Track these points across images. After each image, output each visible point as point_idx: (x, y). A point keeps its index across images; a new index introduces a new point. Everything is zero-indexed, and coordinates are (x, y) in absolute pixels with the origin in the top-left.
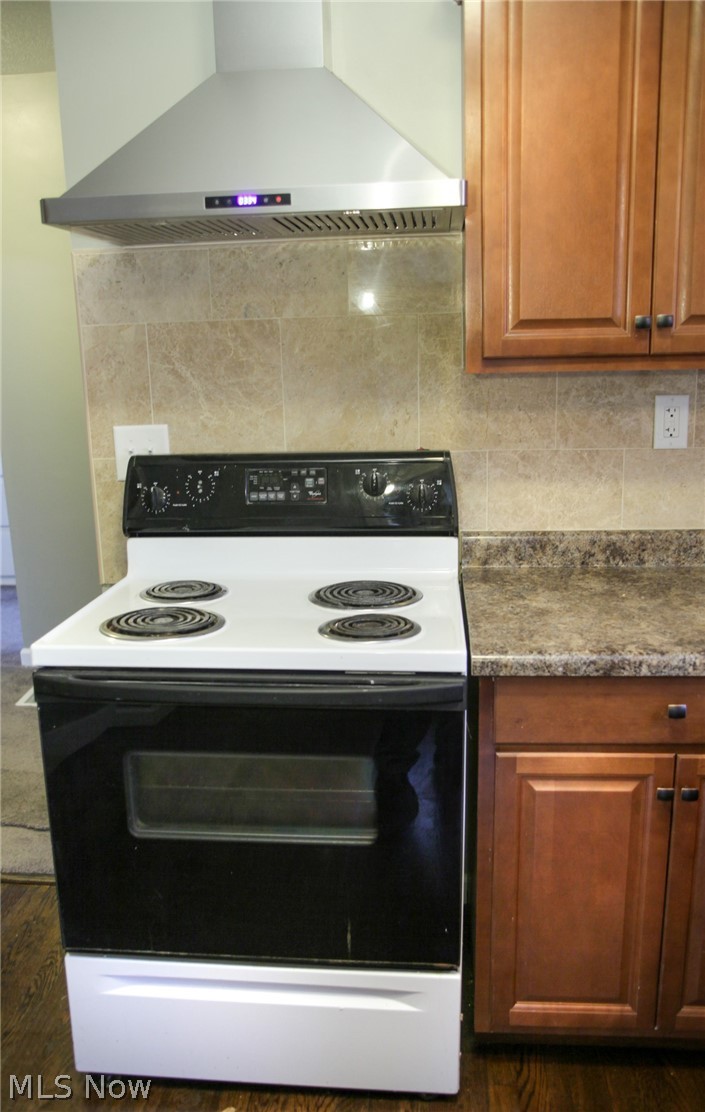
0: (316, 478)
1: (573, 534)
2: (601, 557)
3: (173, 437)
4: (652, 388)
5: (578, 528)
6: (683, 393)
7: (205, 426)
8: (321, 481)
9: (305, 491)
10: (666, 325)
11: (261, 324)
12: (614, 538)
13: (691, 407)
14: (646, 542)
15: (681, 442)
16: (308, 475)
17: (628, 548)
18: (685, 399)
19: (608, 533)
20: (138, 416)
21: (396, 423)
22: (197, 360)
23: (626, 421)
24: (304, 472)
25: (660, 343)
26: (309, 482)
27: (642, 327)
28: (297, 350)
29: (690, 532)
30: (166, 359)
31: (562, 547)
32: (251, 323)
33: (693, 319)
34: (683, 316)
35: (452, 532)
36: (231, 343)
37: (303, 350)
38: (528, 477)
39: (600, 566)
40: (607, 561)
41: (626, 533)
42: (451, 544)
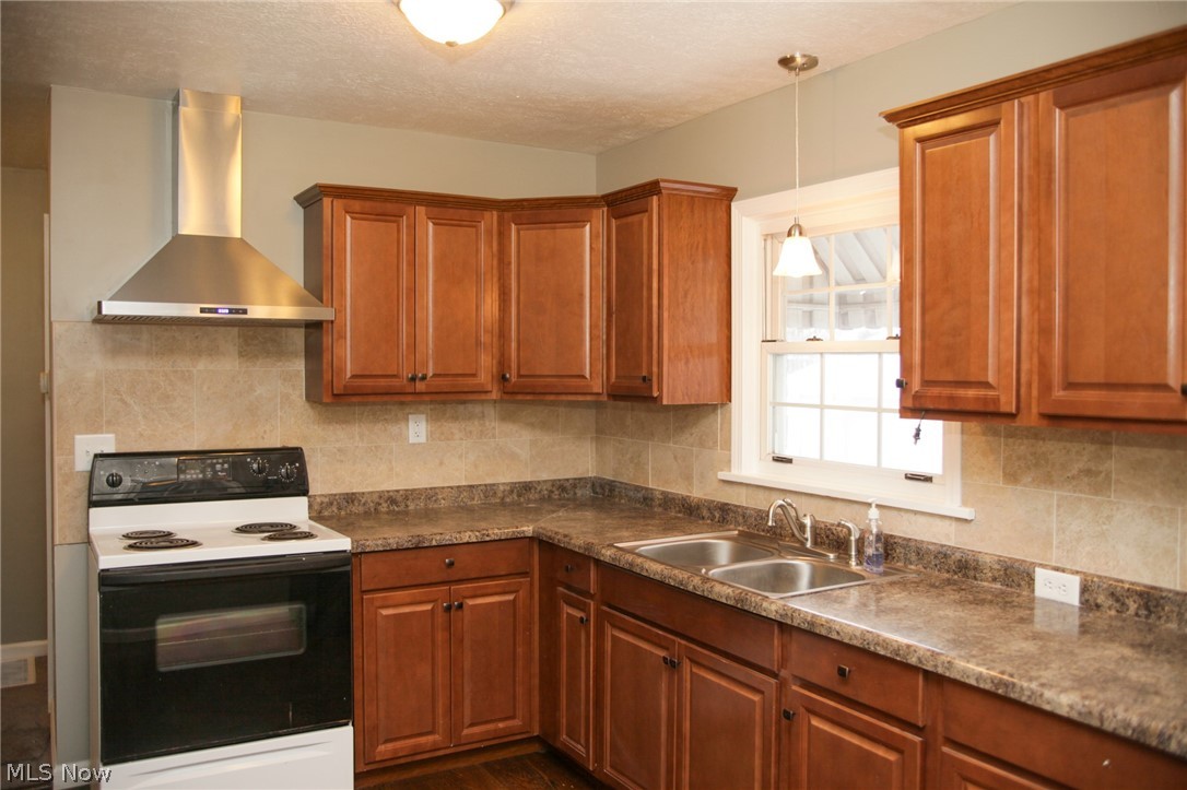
0: (222, 464)
1: (369, 493)
2: (385, 505)
3: (118, 441)
4: (407, 411)
5: (370, 490)
6: (423, 413)
7: (141, 435)
8: (226, 466)
9: (215, 472)
10: (424, 378)
11: (182, 372)
12: (391, 494)
13: (427, 421)
14: (409, 495)
15: (423, 439)
16: (218, 463)
17: (399, 499)
18: (424, 416)
19: (388, 492)
20: (94, 428)
21: (265, 432)
22: (138, 393)
23: (394, 429)
24: (215, 461)
25: (420, 386)
26: (218, 467)
27: (413, 379)
28: (205, 389)
29: (431, 489)
30: (117, 392)
31: (363, 501)
32: (176, 372)
33: (435, 375)
34: (431, 374)
35: (304, 492)
36: (162, 383)
37: (209, 388)
38: (342, 461)
39: (384, 510)
40: (388, 507)
41: (398, 491)
42: (304, 500)
